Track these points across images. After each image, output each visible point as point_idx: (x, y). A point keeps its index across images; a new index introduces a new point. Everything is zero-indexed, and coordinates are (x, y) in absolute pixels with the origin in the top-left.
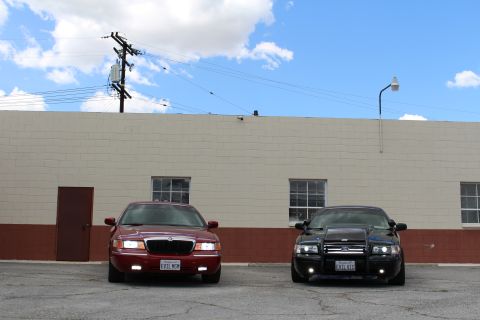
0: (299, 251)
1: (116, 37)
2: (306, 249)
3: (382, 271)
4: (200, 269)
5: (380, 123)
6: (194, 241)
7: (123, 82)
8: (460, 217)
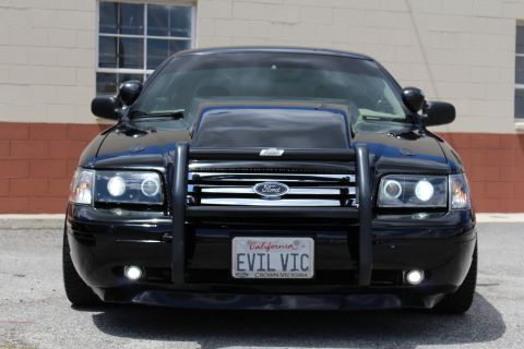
0: (85, 197)
3: (415, 277)
8: (510, 105)
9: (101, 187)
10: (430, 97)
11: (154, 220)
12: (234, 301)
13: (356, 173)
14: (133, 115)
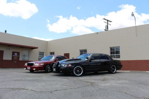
5: (136, 27)
6: (34, 63)
7: (108, 29)
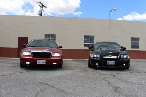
0: (92, 57)
1: (40, 3)
2: (95, 56)
3: (124, 65)
4: (54, 64)
5: (110, 20)
6: (51, 52)
7: (42, 14)
8: (130, 47)
9: (94, 56)
10: (124, 47)
11: (99, 59)
12: (107, 67)
13: (119, 55)
14: (93, 49)
